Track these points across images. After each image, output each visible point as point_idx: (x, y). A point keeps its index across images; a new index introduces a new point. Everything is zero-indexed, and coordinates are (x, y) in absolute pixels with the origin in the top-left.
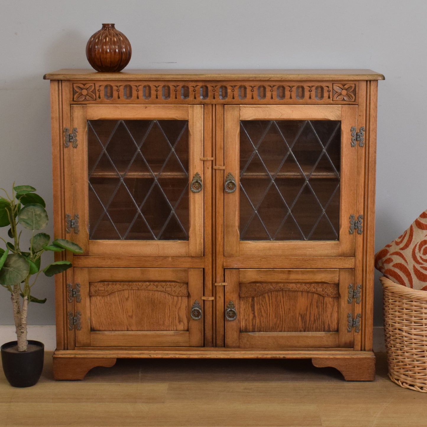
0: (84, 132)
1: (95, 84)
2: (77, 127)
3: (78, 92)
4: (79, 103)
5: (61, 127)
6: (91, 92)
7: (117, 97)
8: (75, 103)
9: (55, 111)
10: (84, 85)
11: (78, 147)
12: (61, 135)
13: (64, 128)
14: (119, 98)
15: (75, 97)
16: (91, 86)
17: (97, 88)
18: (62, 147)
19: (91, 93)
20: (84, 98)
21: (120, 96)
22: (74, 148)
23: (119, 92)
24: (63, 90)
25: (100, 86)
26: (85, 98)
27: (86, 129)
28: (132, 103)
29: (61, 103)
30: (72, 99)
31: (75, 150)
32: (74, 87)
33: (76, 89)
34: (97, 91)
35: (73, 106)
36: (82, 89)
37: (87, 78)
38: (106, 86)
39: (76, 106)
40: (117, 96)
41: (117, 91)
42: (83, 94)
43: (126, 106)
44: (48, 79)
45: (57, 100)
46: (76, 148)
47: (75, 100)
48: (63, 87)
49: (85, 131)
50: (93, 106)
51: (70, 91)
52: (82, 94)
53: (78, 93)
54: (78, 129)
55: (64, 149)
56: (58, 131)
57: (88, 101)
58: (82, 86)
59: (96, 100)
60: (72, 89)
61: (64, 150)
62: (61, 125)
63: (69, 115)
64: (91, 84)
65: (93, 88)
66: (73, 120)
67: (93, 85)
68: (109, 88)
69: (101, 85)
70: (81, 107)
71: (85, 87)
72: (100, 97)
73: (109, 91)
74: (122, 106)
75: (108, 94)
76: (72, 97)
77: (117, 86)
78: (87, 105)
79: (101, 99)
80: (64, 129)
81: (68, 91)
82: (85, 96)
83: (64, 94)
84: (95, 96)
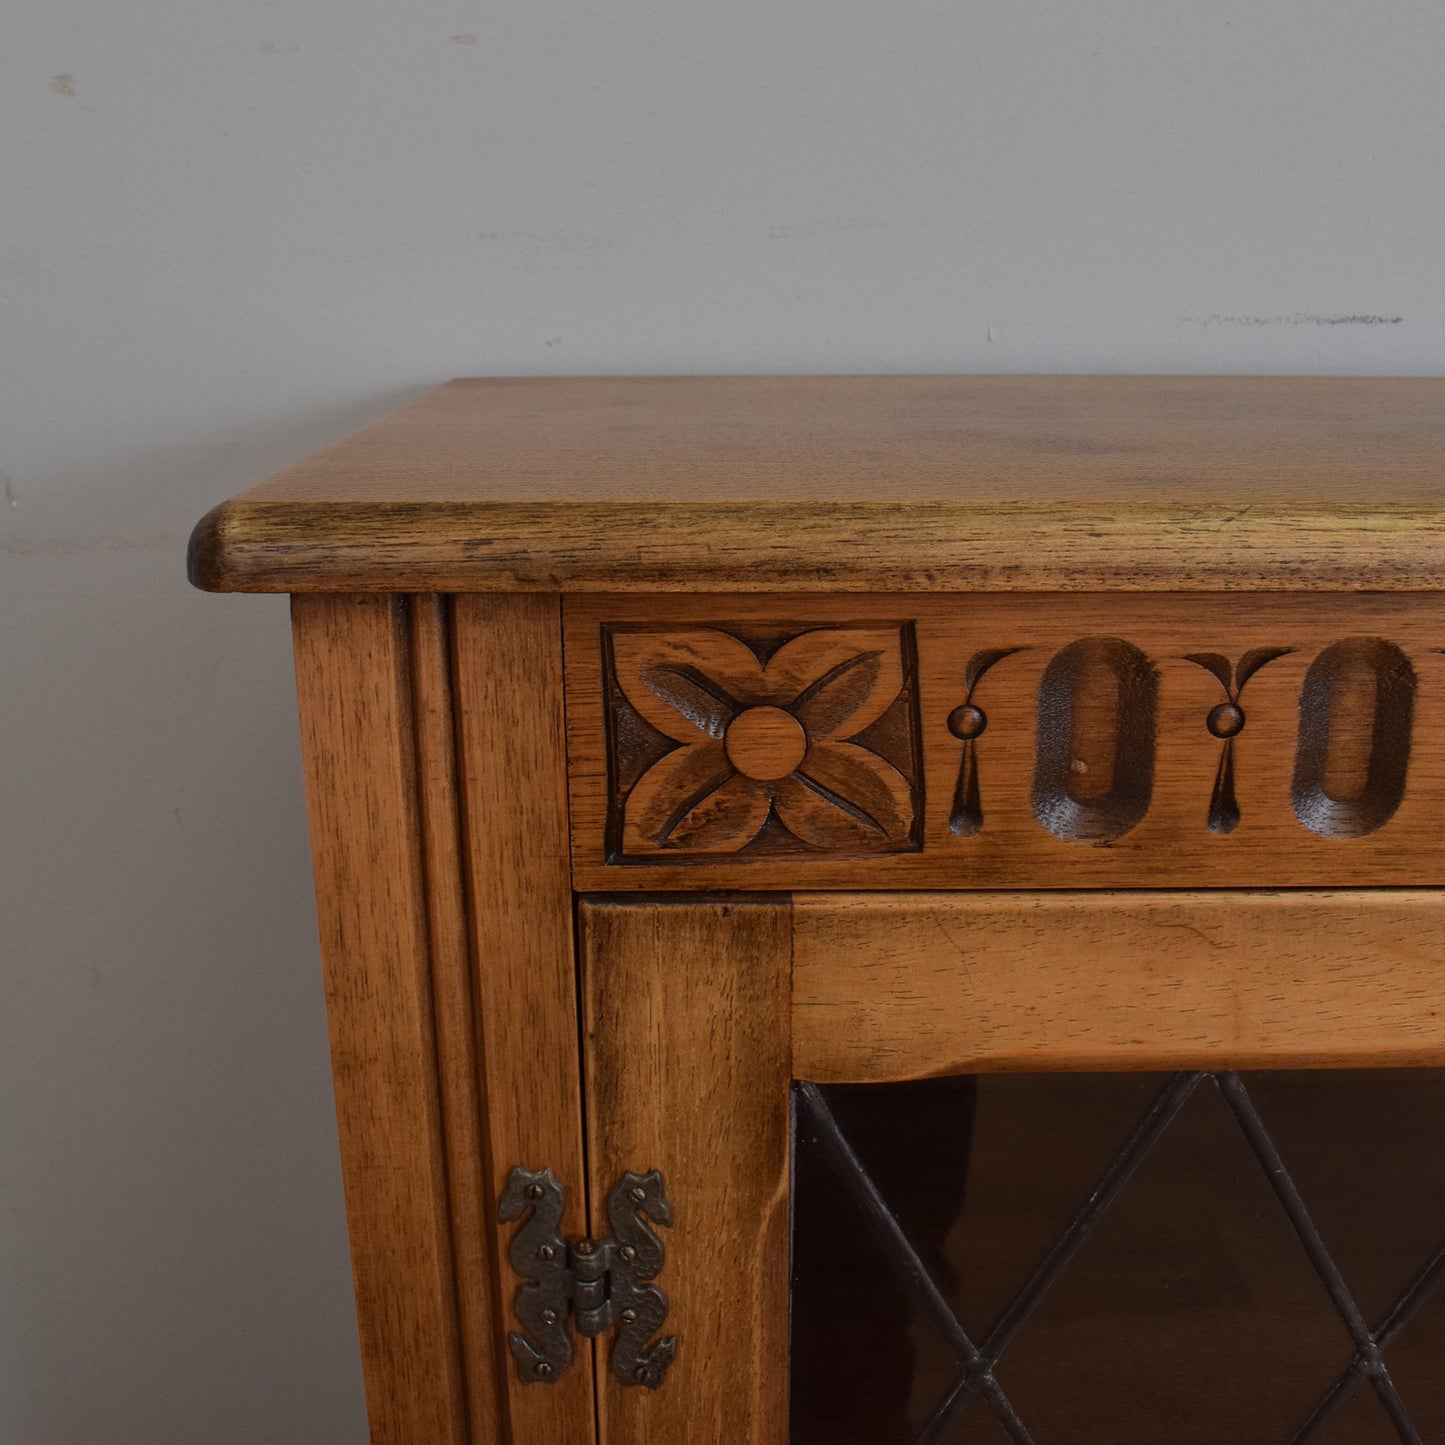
0: (756, 1219)
1: (908, 633)
2: (658, 1165)
3: (675, 745)
4: (694, 877)
5: (466, 1167)
6: (852, 740)
7: (1204, 805)
8: (629, 877)
9: (377, 980)
10: (765, 649)
11: (675, 1374)
12: (471, 1250)
13: (500, 1167)
14: (1224, 807)
15: (638, 805)
16: (867, 660)
17: (940, 693)
18: (480, 1369)
19: (859, 753)
20: (757, 821)
21: (1242, 787)
22: (625, 1382)
23: (1240, 741)
24: (472, 725)
25: (984, 662)
26: (773, 815)
27: (785, 1186)
28: (1388, 878)
29: (444, 876)
30: (591, 838)
31: (644, 1402)
32: (629, 675)
33: (646, 699)
34: (934, 730)
35: (605, 923)
36: (733, 703)
37: (824, 571)
38: (1067, 669)
39: (658, 919)
40: (1208, 788)
41: (1213, 728)
42: (741, 762)
43: (1316, 912)
44: (257, 580)
45: (400, 847)
46: (654, 1384)
47: (632, 838)
48: (464, 675)
49: (767, 1211)
50: (871, 916)
51: (565, 730)
52: (734, 771)
53: (675, 758)
54: (674, 1194)
55: (514, 1388)
56: (427, 1206)
57: (804, 848)
58: (728, 660)
59: (917, 835)
60: (590, 712)
61: (515, 1406)
62: (463, 1140)
63: (561, 1024)
64: (862, 640)
65: (888, 685)
66: (611, 1087)
67: (889, 646)
68: (1102, 687)
69: (996, 643)
70: (722, 937)
71: (772, 678)
72: (967, 806)
73: (1096, 723)
74: (1260, 915)
75: (1082, 767)
76: (592, 800)
77: (1215, 664)
78: (803, 904)
79: (991, 823)
80: (498, 1186)
81: (535, 731)
82: (778, 790)
83: (482, 760)
84: (902, 796)
